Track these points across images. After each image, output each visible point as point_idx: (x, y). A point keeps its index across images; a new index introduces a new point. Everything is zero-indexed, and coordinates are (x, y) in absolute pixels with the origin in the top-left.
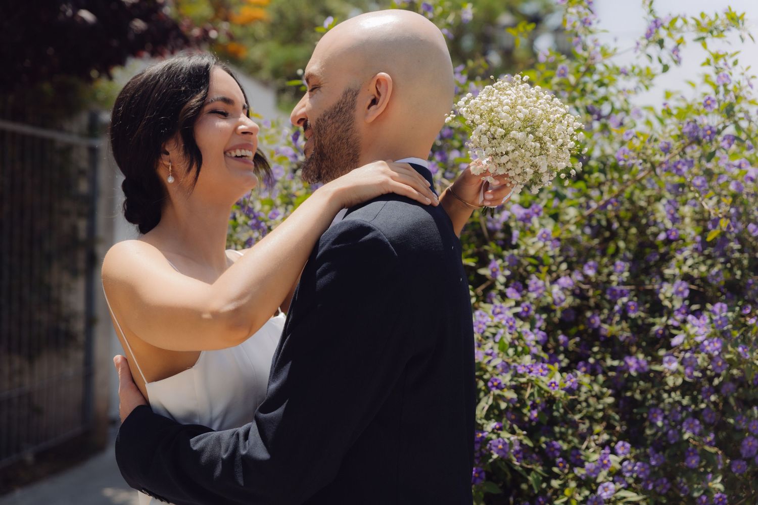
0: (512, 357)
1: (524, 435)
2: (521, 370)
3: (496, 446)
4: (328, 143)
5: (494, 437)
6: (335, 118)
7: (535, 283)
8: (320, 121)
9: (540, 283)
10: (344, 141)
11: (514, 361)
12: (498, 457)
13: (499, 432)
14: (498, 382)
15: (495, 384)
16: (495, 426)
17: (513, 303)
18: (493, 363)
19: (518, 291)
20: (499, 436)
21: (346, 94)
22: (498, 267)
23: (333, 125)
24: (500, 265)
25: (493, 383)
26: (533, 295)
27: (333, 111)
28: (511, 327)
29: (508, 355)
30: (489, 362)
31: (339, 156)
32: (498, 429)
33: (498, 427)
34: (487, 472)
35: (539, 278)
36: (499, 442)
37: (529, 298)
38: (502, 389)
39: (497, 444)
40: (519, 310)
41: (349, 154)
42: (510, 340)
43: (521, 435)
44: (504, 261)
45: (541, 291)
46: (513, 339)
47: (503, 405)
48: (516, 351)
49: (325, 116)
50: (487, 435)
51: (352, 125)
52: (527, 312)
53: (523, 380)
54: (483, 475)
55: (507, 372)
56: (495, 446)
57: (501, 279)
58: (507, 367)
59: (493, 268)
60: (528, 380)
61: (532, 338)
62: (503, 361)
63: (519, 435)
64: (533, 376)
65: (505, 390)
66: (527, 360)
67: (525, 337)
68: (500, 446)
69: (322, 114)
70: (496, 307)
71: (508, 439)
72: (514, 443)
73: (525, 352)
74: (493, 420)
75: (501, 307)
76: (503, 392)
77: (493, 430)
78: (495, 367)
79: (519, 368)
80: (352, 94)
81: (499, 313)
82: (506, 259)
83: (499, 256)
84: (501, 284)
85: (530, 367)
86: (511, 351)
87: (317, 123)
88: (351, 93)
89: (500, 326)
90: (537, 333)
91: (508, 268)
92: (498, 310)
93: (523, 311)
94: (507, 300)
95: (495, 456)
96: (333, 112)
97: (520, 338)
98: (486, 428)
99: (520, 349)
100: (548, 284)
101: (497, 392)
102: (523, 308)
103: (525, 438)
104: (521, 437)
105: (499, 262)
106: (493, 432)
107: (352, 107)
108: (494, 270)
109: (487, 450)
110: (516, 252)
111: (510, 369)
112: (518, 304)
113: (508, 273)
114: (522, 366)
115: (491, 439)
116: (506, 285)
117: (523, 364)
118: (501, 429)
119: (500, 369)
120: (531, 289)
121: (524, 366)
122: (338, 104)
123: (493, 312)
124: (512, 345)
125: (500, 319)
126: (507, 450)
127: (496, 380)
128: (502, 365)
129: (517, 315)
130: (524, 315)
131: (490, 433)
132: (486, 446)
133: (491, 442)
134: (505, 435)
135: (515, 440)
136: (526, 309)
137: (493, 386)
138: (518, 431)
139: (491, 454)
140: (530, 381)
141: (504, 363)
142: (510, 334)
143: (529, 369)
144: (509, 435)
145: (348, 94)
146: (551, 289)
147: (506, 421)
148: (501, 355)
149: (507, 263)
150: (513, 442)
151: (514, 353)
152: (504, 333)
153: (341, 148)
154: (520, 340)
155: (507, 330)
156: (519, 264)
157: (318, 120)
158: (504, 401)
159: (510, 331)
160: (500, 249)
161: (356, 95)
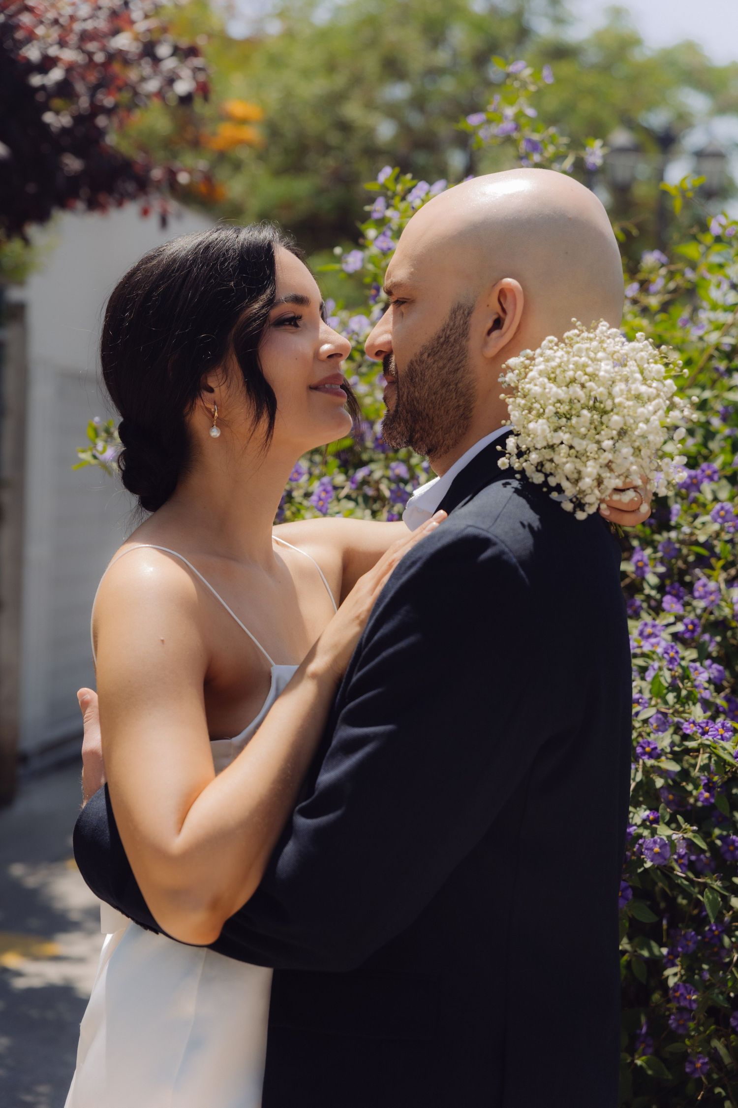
0: (673, 706)
1: (693, 831)
2: (689, 729)
3: (651, 849)
4: (426, 395)
5: (646, 833)
6: (439, 354)
7: (705, 586)
8: (415, 364)
9: (712, 585)
10: (451, 387)
11: (676, 712)
12: (653, 865)
13: (654, 826)
14: (652, 746)
15: (648, 749)
16: (648, 816)
17: (672, 619)
18: (642, 716)
19: (678, 597)
20: (654, 832)
21: (454, 312)
22: (645, 559)
23: (435, 365)
24: (650, 558)
25: (643, 748)
26: (700, 604)
27: (436, 342)
28: (672, 660)
29: (666, 702)
30: (637, 714)
31: (442, 411)
32: (652, 822)
33: (651, 817)
34: (634, 888)
35: (709, 577)
36: (655, 842)
37: (694, 609)
38: (658, 757)
39: (651, 846)
40: (680, 627)
41: (459, 406)
42: (669, 680)
43: (690, 831)
44: (656, 551)
45: (712, 597)
46: (674, 677)
47: (659, 782)
48: (678, 697)
49: (422, 354)
50: (635, 830)
51: (463, 363)
52: (693, 631)
53: (691, 744)
54: (630, 893)
55: (664, 731)
56: (647, 849)
57: (652, 579)
58: (663, 722)
59: (638, 561)
60: (699, 745)
61: (703, 675)
62: (659, 712)
63: (685, 831)
64: (707, 740)
65: (663, 758)
66: (697, 713)
67: (693, 676)
68: (657, 849)
69: (418, 351)
70: (646, 624)
71: (669, 837)
72: (677, 844)
73: (690, 698)
74: (644, 807)
75: (654, 626)
76: (659, 762)
77: (644, 821)
78: (645, 721)
79: (686, 725)
80: (463, 313)
81: (650, 636)
82: (660, 547)
83: (647, 543)
84: (652, 588)
85: (703, 725)
86: (671, 697)
87: (410, 369)
88: (462, 310)
89: (655, 657)
90: (710, 667)
91: (662, 561)
92: (649, 630)
93: (687, 630)
94: (662, 615)
95: (648, 864)
96: (436, 345)
97: (685, 677)
98: (632, 818)
99: (684, 693)
100: (723, 586)
101: (650, 762)
102: (686, 625)
103: (694, 837)
104: (689, 835)
105: (649, 551)
106: (643, 824)
107: (465, 334)
108: (640, 564)
109: (634, 853)
110: (673, 535)
111: (670, 726)
112: (679, 618)
113: (661, 569)
114: (690, 723)
115: (640, 836)
116: (661, 589)
117: (692, 718)
118: (656, 821)
119: (655, 725)
120: (696, 594)
121: (694, 723)
122: (443, 330)
123: (641, 634)
124: (673, 687)
125: (653, 645)
126: (667, 855)
127: (649, 743)
128: (658, 719)
129: (676, 636)
130: (687, 636)
131: (639, 826)
132: (634, 847)
133: (641, 841)
134: (664, 831)
135: (679, 839)
136: (690, 627)
137: (644, 753)
138: (685, 826)
139: (643, 862)
140: (702, 745)
141: (660, 716)
142: (670, 670)
143: (702, 728)
144: (669, 832)
145: (457, 313)
146: (729, 594)
147: (665, 809)
148: (653, 702)
149: (660, 554)
150: (676, 841)
151: (675, 700)
152: (660, 669)
153: (447, 398)
154: (686, 681)
155: (665, 663)
156: (678, 554)
157: (412, 363)
158: (661, 776)
159: (671, 667)
160: (648, 531)
161: (469, 314)
